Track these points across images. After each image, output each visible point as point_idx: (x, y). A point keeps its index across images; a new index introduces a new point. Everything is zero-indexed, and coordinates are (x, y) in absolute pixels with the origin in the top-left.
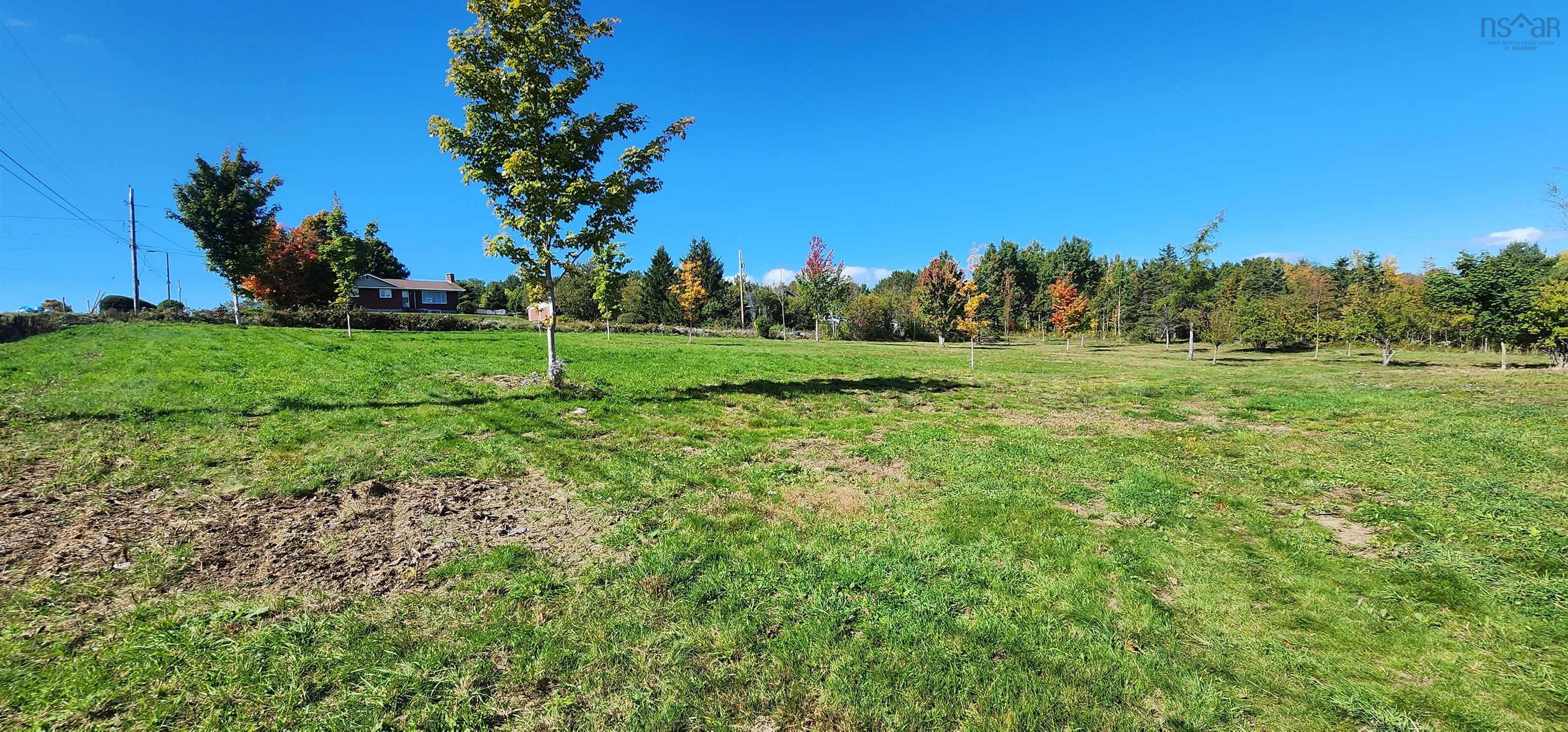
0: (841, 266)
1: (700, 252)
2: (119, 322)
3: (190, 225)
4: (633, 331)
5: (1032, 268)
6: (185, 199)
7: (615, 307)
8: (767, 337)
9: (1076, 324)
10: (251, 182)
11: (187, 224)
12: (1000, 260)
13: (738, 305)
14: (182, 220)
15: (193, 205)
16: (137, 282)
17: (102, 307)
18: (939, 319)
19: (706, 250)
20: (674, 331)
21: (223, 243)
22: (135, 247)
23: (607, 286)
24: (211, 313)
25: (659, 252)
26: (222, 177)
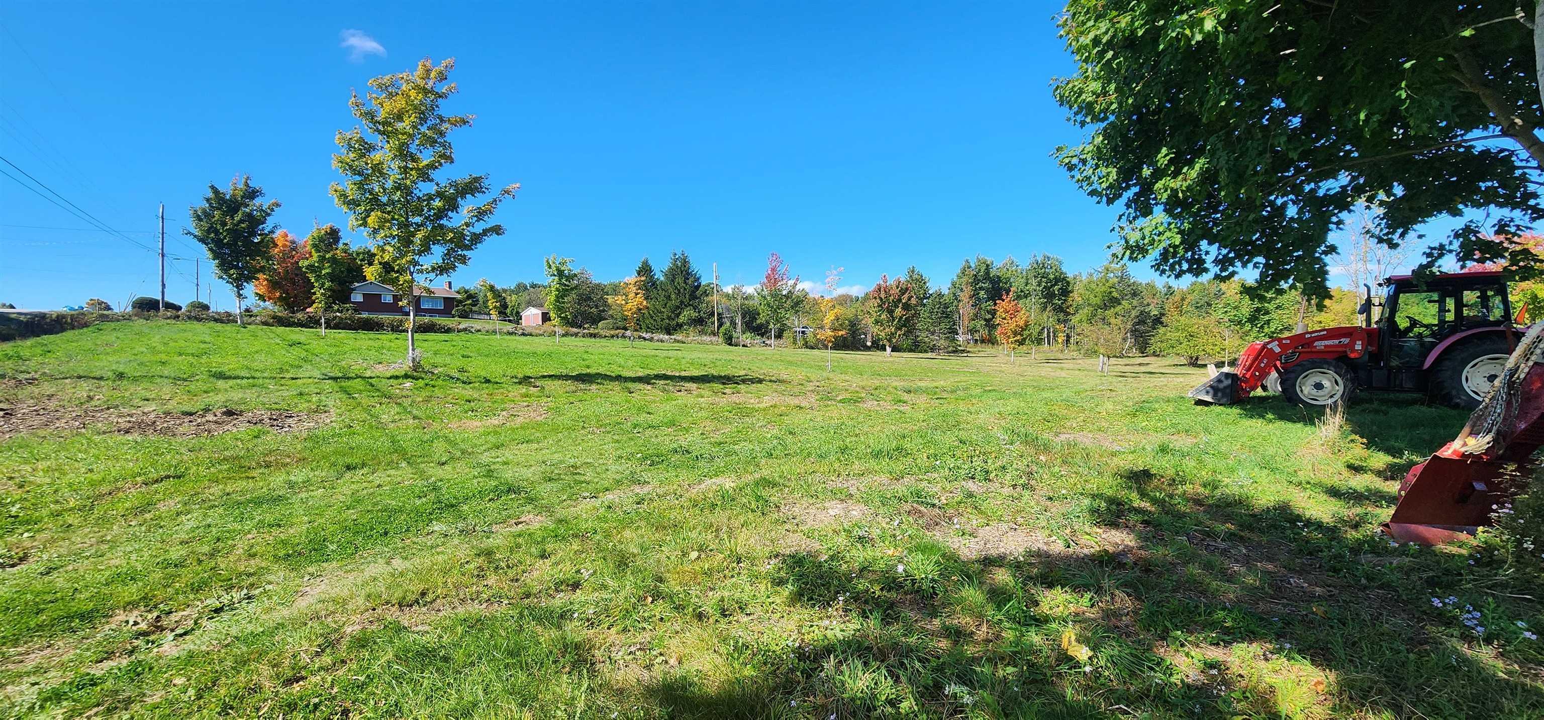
0: (798, 280)
1: (679, 264)
2: (141, 320)
3: (202, 240)
4: (601, 337)
5: (1006, 283)
6: (199, 219)
7: (563, 315)
8: (730, 344)
9: (1019, 337)
10: (254, 205)
11: (200, 240)
12: (974, 275)
13: (713, 314)
14: (195, 236)
15: (205, 225)
16: (164, 285)
17: (134, 307)
18: (887, 330)
19: (685, 262)
20: (640, 337)
21: (229, 255)
22: (163, 256)
23: (556, 296)
24: (219, 314)
25: (643, 263)
26: (231, 200)
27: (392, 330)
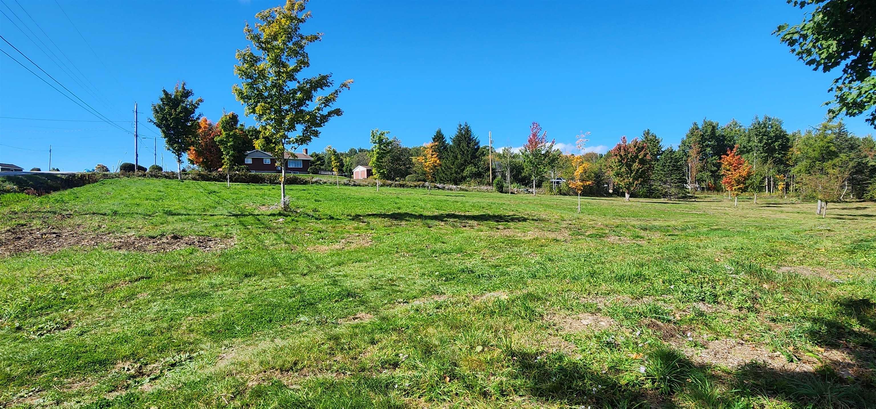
0: (553, 142)
1: (464, 133)
2: (125, 178)
3: (158, 126)
4: (408, 187)
5: (730, 141)
6: (157, 112)
7: (382, 171)
8: (502, 192)
9: (741, 186)
10: (188, 101)
11: (157, 126)
12: (701, 135)
13: (488, 169)
14: (154, 123)
15: (160, 116)
16: (137, 155)
17: (121, 170)
18: (626, 180)
19: (468, 131)
20: (435, 187)
21: (174, 135)
22: (137, 136)
23: (377, 157)
24: (167, 173)
25: (437, 132)
26: (174, 99)
27: (270, 183)
